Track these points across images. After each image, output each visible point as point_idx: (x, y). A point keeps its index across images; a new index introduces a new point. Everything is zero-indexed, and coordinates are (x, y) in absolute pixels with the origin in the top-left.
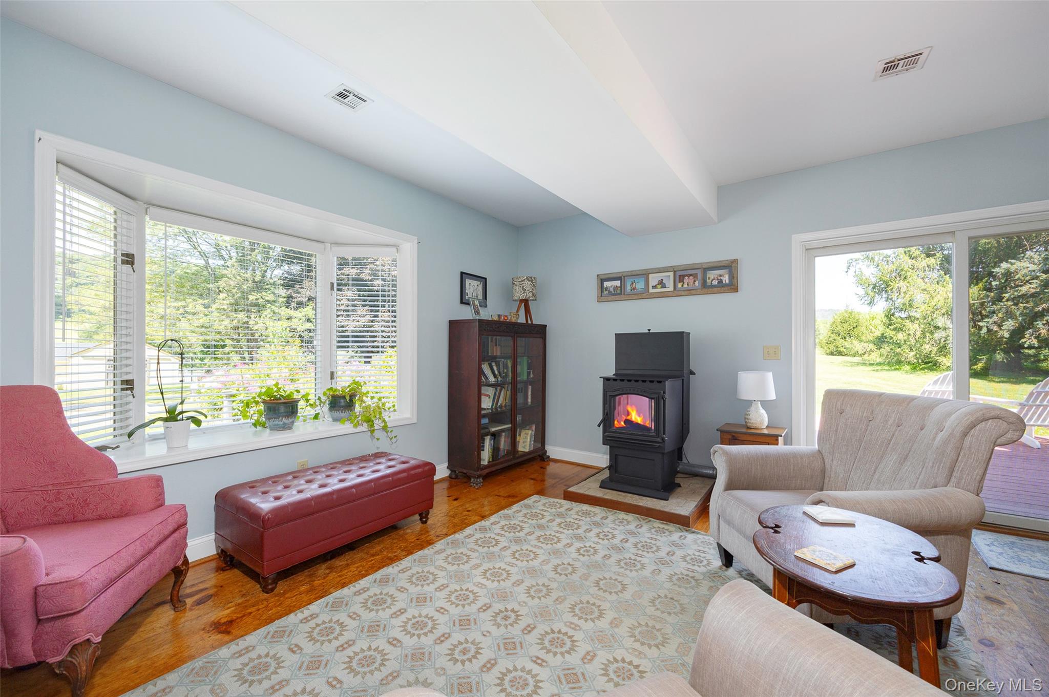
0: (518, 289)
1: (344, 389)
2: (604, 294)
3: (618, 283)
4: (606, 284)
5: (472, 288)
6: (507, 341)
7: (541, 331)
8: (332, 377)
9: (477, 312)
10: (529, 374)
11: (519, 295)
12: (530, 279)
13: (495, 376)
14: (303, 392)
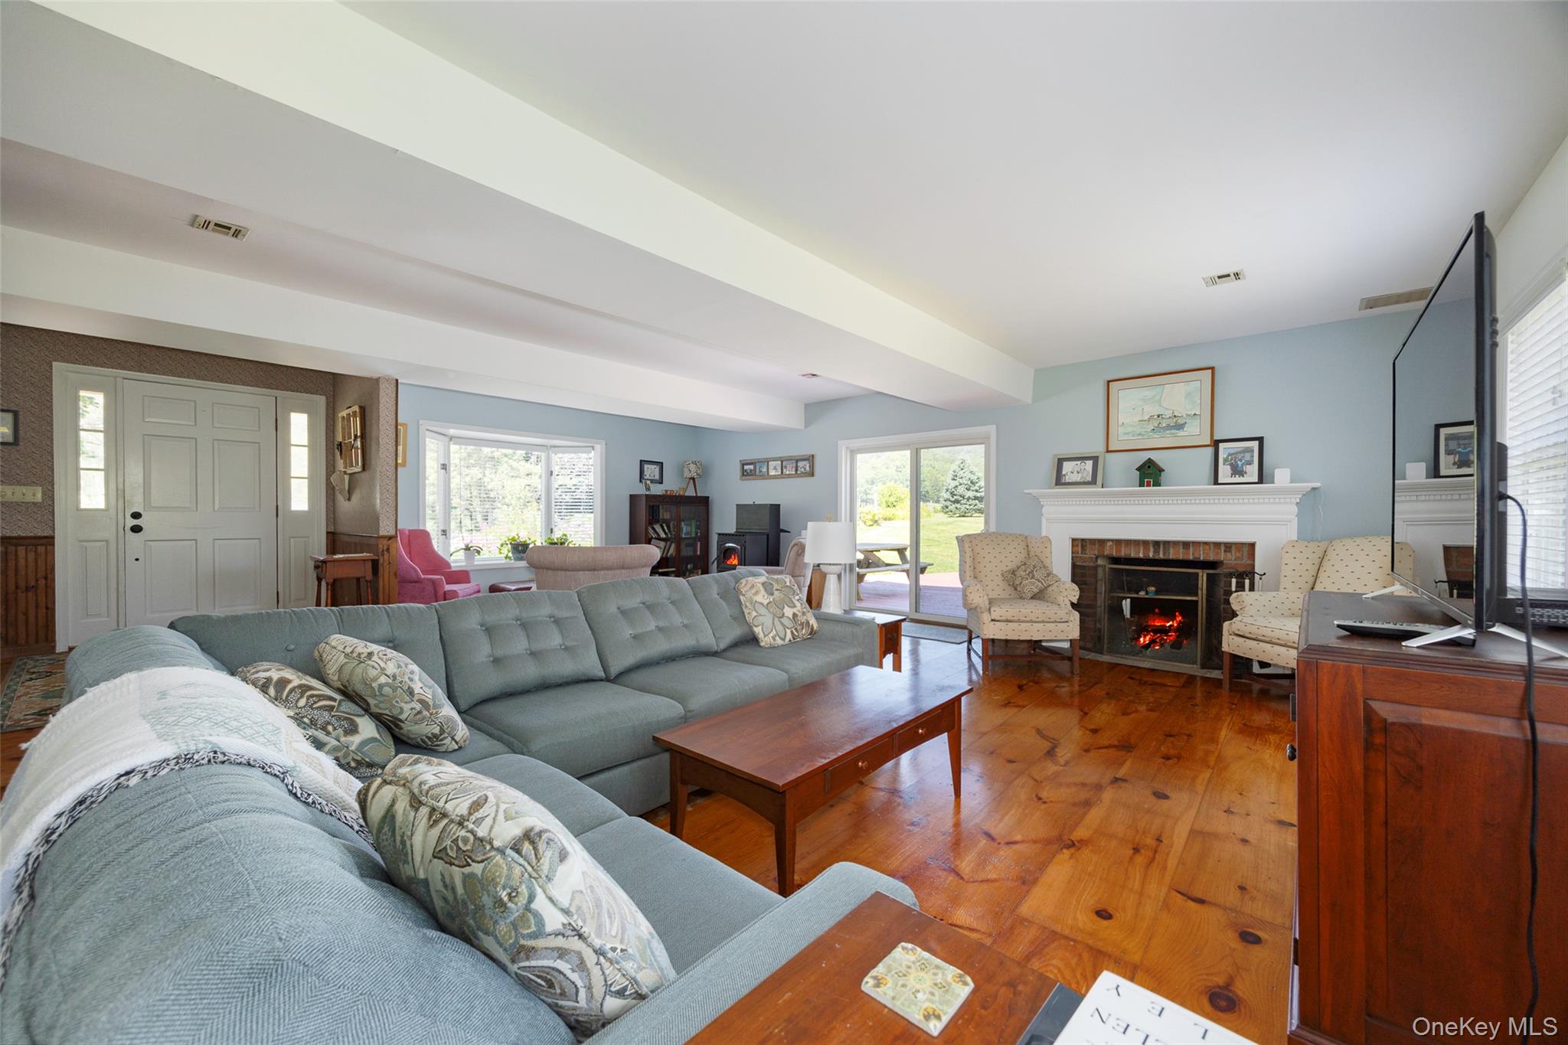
0: (686, 470)
1: (557, 539)
2: (745, 474)
3: (752, 467)
4: (746, 467)
5: (651, 471)
6: (674, 508)
7: (704, 502)
8: (552, 532)
9: (648, 489)
10: (697, 533)
11: (687, 474)
12: (694, 463)
13: (666, 534)
14: (532, 540)
